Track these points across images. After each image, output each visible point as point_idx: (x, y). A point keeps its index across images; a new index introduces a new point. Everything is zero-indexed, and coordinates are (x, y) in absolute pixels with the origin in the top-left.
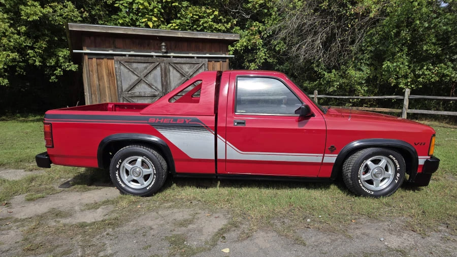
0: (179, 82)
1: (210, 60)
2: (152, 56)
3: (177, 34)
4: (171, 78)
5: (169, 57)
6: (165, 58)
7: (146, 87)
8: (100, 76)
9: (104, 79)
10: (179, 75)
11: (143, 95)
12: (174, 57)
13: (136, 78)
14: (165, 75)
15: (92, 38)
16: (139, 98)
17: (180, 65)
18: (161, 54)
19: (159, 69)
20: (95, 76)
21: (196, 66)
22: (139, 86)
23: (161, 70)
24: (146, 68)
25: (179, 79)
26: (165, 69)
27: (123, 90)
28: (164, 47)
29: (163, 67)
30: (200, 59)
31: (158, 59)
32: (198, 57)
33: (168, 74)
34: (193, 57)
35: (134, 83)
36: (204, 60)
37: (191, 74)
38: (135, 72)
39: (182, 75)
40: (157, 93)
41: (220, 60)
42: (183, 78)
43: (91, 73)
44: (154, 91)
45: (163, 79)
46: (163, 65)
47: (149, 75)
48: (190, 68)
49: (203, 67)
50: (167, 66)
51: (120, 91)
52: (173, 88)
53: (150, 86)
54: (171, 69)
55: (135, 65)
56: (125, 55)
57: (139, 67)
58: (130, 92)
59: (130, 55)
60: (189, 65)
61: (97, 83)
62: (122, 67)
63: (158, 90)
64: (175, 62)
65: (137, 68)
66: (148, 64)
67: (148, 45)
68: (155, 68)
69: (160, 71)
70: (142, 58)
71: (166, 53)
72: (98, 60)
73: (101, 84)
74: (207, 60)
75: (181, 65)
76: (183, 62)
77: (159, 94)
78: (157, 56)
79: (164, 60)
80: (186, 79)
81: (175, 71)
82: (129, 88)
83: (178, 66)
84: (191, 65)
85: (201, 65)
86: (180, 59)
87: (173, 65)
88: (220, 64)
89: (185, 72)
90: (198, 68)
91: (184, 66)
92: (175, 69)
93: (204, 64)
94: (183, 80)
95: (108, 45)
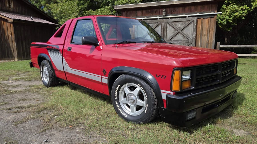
0: (173, 34)
1: (199, 17)
2: (157, 19)
3: (173, 3)
4: (167, 32)
5: (168, 18)
6: (164, 20)
10: (173, 29)
12: (171, 18)
14: (164, 30)
17: (174, 23)
18: (162, 17)
19: (160, 26)
23: (161, 27)
25: (174, 32)
26: (164, 26)
28: (164, 12)
30: (191, 18)
31: (160, 20)
32: (189, 17)
33: (166, 29)
34: (186, 17)
36: (193, 18)
37: (182, 28)
39: (176, 30)
41: (208, 17)
42: (176, 32)
45: (162, 32)
46: (163, 24)
48: (182, 24)
49: (193, 23)
50: (166, 24)
52: (168, 38)
54: (168, 26)
59: (144, 20)
60: (181, 23)
64: (171, 21)
66: (153, 24)
67: (155, 13)
68: (158, 26)
69: (160, 28)
70: (150, 21)
71: (165, 16)
74: (196, 18)
76: (177, 21)
78: (160, 19)
79: (164, 21)
80: (178, 32)
81: (171, 27)
83: (173, 24)
84: (183, 22)
85: (190, 22)
86: (175, 19)
87: (170, 23)
88: (209, 20)
89: (178, 28)
90: (188, 24)
91: (177, 23)
92: (171, 26)
93: (193, 21)
94: (176, 33)
95: (133, 15)
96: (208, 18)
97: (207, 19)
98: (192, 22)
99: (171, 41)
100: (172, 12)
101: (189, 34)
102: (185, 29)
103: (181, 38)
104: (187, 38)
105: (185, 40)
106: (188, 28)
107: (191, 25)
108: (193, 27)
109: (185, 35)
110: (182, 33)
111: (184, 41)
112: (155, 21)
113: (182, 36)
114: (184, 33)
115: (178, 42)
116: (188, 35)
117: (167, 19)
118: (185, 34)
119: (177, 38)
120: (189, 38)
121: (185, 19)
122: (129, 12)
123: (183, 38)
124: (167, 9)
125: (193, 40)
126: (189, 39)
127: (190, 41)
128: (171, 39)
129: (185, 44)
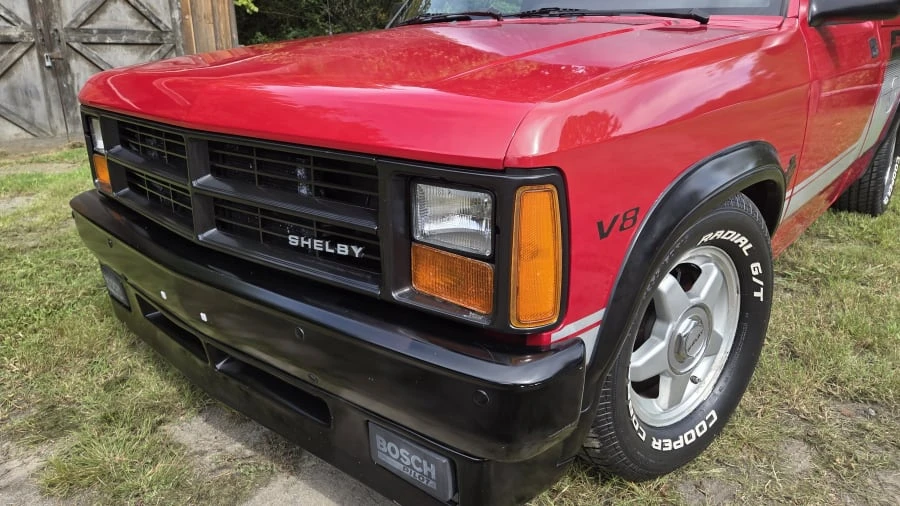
40: (14, 33)
44: (8, 25)
52: (71, 19)
63: (19, 20)
77: (21, 36)
99: (89, 31)
101: (155, 6)
103: (129, 19)
104: (154, 21)
105: (146, 29)
109: (141, 9)
111: (144, 34)
113: (131, 9)
115: (123, 41)
116: (152, 8)
118: (141, 4)
119: (112, 19)
120: (160, 21)
123: (136, 21)
125: (174, 31)
126: (161, 26)
127: (168, 37)
128: (84, 23)
129: (151, 48)
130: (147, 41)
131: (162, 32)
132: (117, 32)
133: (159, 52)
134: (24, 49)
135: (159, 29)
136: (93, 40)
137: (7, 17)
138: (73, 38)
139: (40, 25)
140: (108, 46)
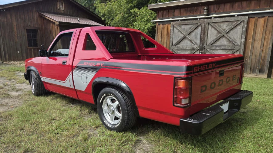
0: (215, 38)
1: (252, 16)
2: (197, 19)
4: (209, 35)
5: (211, 18)
6: (206, 20)
7: (188, 42)
8: (163, 35)
9: (164, 37)
10: (216, 32)
11: (185, 48)
12: (215, 17)
13: (182, 36)
14: (204, 33)
15: (162, 11)
16: (182, 50)
17: (218, 23)
18: (204, 17)
19: (200, 28)
20: (160, 35)
21: (234, 24)
22: (184, 41)
23: (202, 29)
24: (190, 28)
25: (216, 36)
26: (205, 28)
27: (173, 44)
28: (206, 11)
29: (203, 26)
30: (240, 17)
31: (200, 21)
32: (238, 15)
33: (206, 32)
34: (234, 16)
35: (180, 39)
36: (243, 17)
37: (228, 30)
38: (182, 32)
39: (219, 32)
40: (195, 47)
41: (265, 15)
42: (219, 35)
43: (158, 34)
44: (194, 45)
45: (202, 36)
46: (203, 25)
47: (192, 33)
48: (228, 25)
49: (242, 24)
50: (207, 26)
51: (171, 45)
52: (209, 43)
53: (191, 41)
54: (210, 27)
55: (183, 27)
56: (178, 20)
57: (185, 28)
58: (177, 46)
59: (181, 20)
60: (226, 23)
61: (161, 40)
62: (175, 29)
63: (197, 44)
64: (214, 21)
65: (184, 29)
66: (192, 25)
67: (196, 11)
68: (197, 28)
69: (200, 30)
70: (189, 21)
71: (208, 15)
72: (163, 25)
73: (162, 40)
74: (247, 17)
75: (220, 24)
76: (221, 21)
77: (196, 48)
78: (200, 19)
79: (205, 21)
80: (222, 35)
81: (213, 29)
82: (177, 42)
83: (216, 25)
84: (229, 23)
85: (239, 22)
86: (219, 19)
87: (212, 24)
88: (265, 19)
89: (222, 30)
90: (236, 25)
91: (222, 24)
92: (213, 27)
93: (243, 21)
94: (219, 37)
95: (169, 15)
96: (264, 17)
97: (263, 19)
98: (241, 22)
99: (213, 46)
100: (217, 9)
101: (236, 38)
102: (232, 32)
103: (225, 43)
104: (234, 43)
105: (231, 45)
106: (235, 30)
107: (240, 26)
108: (243, 29)
109: (230, 39)
110: (227, 36)
112: (194, 22)
113: (227, 40)
114: (229, 37)
115: (222, 48)
116: (234, 39)
117: (209, 19)
118: (231, 38)
119: (220, 43)
120: (236, 42)
121: (232, 19)
122: (165, 12)
123: (228, 43)
124: (210, 7)
125: (241, 45)
126: (236, 44)
127: (238, 47)
128: (212, 44)
129: (231, 50)
130: (229, 48)
131: (236, 45)
132: (221, 46)
133: (233, 51)
134: (196, 50)
135: (234, 44)
136: (213, 48)
137: (195, 44)
138: (208, 48)
139: (201, 45)
140: (217, 50)
